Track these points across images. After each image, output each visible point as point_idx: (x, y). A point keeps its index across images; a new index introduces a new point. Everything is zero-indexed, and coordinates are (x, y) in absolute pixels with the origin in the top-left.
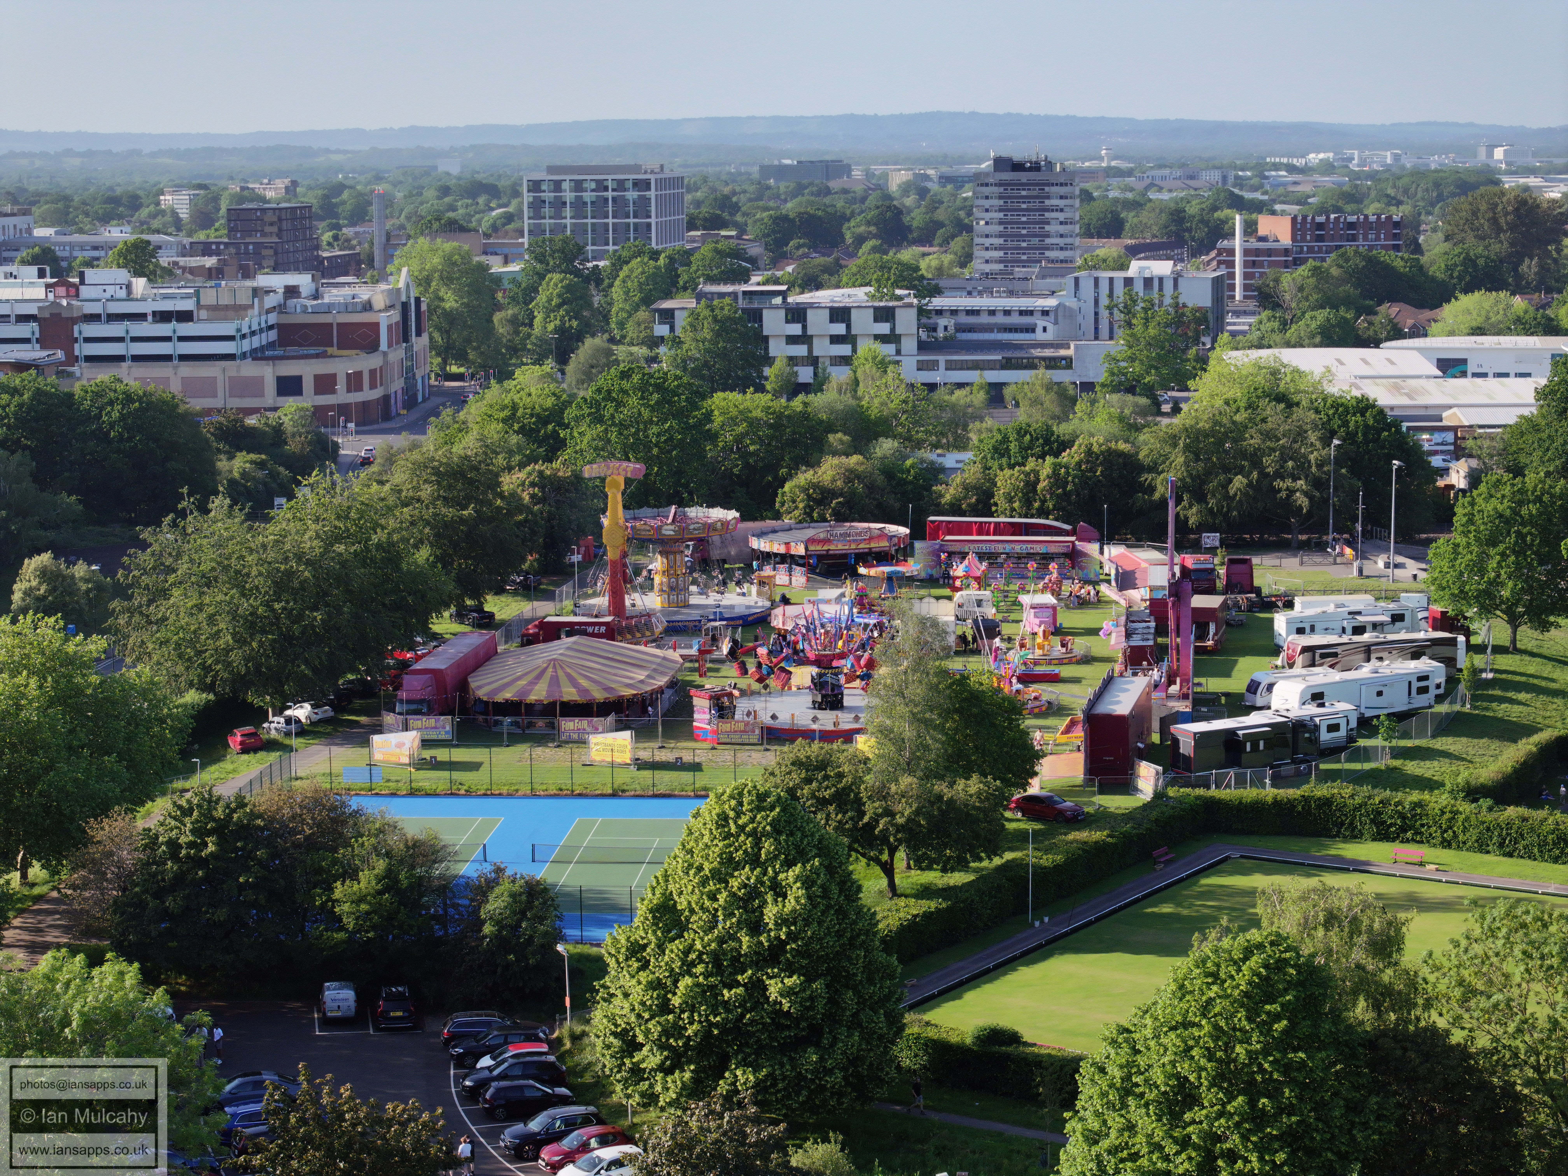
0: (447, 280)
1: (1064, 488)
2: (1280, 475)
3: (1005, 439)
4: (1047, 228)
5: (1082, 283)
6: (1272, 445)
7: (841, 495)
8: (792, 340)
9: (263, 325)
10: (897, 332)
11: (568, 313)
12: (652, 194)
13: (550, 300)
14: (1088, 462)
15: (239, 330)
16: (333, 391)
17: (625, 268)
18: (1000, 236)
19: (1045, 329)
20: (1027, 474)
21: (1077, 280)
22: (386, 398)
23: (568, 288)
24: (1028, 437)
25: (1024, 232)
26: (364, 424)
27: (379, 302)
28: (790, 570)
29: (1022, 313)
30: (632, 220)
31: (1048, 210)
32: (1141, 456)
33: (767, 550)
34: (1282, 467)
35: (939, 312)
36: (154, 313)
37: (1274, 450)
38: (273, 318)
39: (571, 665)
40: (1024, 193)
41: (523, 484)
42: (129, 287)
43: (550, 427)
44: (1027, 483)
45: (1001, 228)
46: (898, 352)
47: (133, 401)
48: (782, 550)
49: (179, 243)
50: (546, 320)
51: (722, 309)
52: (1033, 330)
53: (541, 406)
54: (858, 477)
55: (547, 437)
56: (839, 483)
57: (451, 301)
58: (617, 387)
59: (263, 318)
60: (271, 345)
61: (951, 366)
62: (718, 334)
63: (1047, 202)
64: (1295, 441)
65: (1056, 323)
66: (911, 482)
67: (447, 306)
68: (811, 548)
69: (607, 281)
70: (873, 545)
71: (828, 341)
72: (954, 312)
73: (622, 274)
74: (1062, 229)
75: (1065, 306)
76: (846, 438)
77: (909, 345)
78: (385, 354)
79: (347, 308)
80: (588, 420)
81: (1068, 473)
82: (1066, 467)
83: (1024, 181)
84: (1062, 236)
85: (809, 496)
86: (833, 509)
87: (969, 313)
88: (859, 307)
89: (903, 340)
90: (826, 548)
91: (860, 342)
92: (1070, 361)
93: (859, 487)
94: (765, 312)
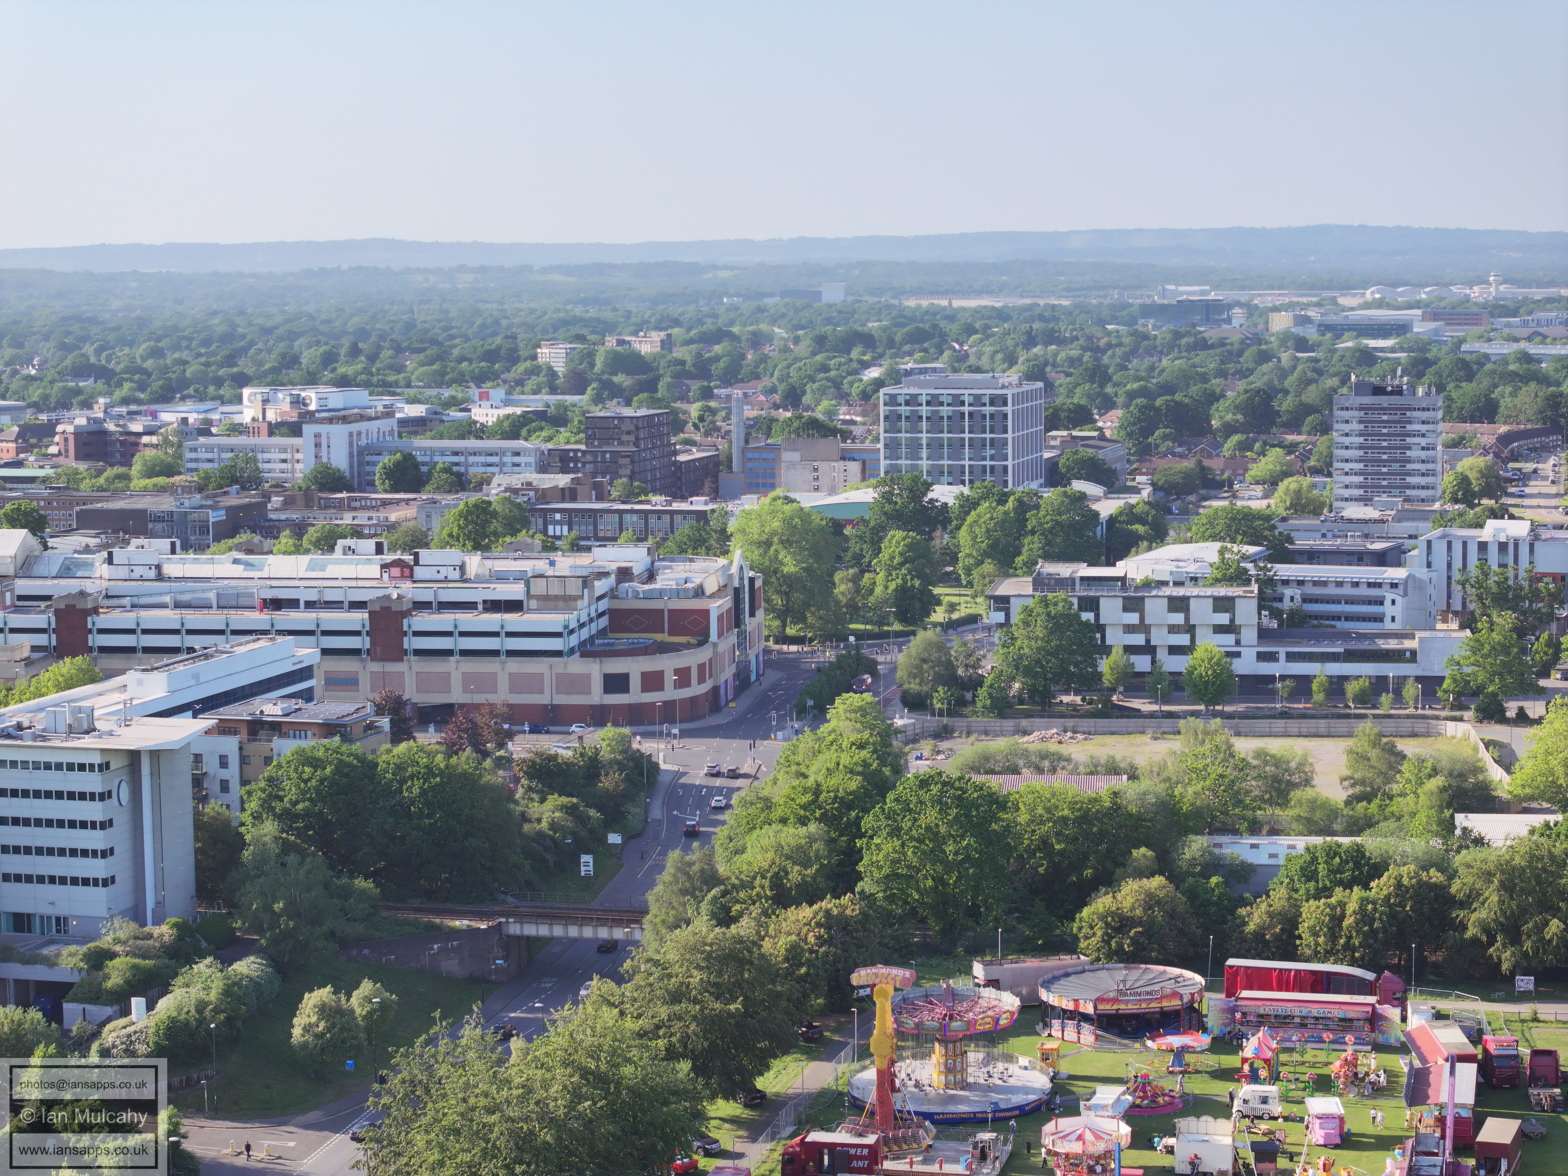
0: (786, 543)
1: (1371, 925)
4: (1409, 453)
5: (1434, 546)
7: (1140, 924)
8: (1129, 629)
9: (593, 614)
10: (1237, 622)
11: (910, 572)
12: (1009, 409)
13: (892, 558)
14: (1397, 895)
15: (566, 627)
16: (661, 688)
17: (973, 513)
18: (1360, 461)
19: (1393, 602)
20: (1333, 908)
21: (1429, 543)
22: (715, 690)
23: (910, 547)
24: (1337, 860)
25: (1385, 457)
26: (692, 719)
27: (711, 587)
28: (1079, 1027)
29: (1370, 585)
30: (988, 436)
31: (1409, 435)
32: (1453, 890)
33: (1056, 1004)
35: (1286, 583)
36: (485, 602)
38: (603, 605)
40: (1385, 418)
41: (809, 924)
42: (462, 567)
43: (853, 814)
44: (1333, 918)
45: (1361, 453)
46: (1238, 643)
48: (1071, 1006)
49: (538, 449)
50: (888, 578)
51: (1056, 604)
52: (1382, 603)
54: (1159, 903)
55: (849, 824)
56: (1138, 912)
57: (790, 566)
58: (914, 799)
59: (593, 608)
60: (602, 633)
61: (1292, 657)
62: (1051, 632)
63: (1409, 427)
65: (1405, 595)
66: (1215, 903)
67: (786, 570)
68: (1101, 1007)
69: (954, 523)
70: (1165, 1004)
71: (1166, 630)
72: (1301, 583)
73: (969, 519)
74: (1423, 454)
75: (1414, 578)
76: (1150, 853)
77: (1250, 635)
78: (715, 645)
79: (678, 594)
80: (885, 833)
81: (1375, 910)
82: (1374, 903)
83: (1385, 405)
84: (1423, 462)
85: (1107, 924)
86: (1132, 939)
87: (1315, 583)
88: (1198, 597)
89: (1243, 631)
90: (1115, 1007)
91: (1199, 632)
92: (1414, 653)
93: (1158, 914)
94: (1102, 600)
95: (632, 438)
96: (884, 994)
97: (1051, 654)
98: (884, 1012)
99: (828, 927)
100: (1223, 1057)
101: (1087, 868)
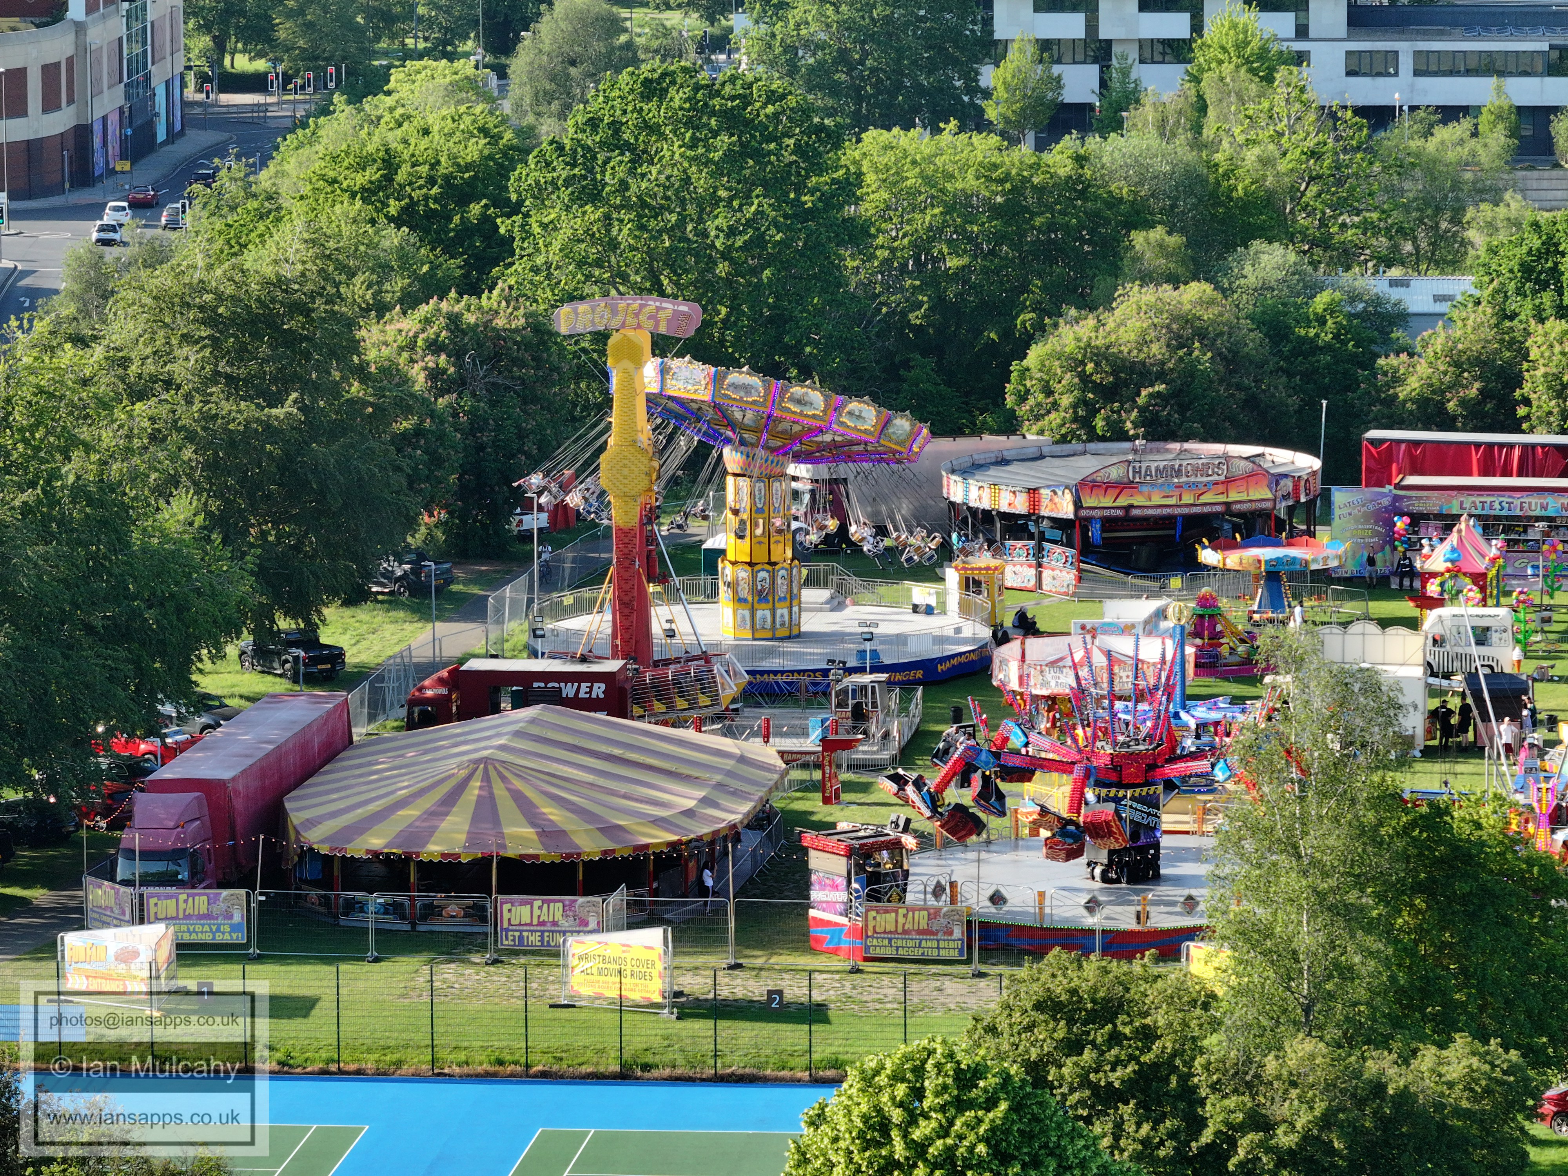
7: (1161, 376)
22: (81, 133)
28: (1039, 551)
33: (985, 504)
39: (522, 773)
41: (411, 346)
43: (475, 209)
46: (1302, 32)
48: (1021, 506)
53: (453, 157)
54: (1201, 334)
55: (467, 231)
56: (1157, 350)
58: (632, 119)
61: (1426, 65)
66: (1328, 347)
68: (1089, 501)
70: (1233, 496)
71: (1134, 5)
76: (1175, 240)
77: (1329, 14)
78: (79, 28)
80: (565, 194)
85: (1085, 378)
86: (1142, 410)
89: (1313, 5)
90: (1123, 501)
91: (1210, 8)
93: (1203, 358)
96: (632, 353)
97: (869, 40)
98: (631, 394)
99: (457, 355)
100: (1371, 604)
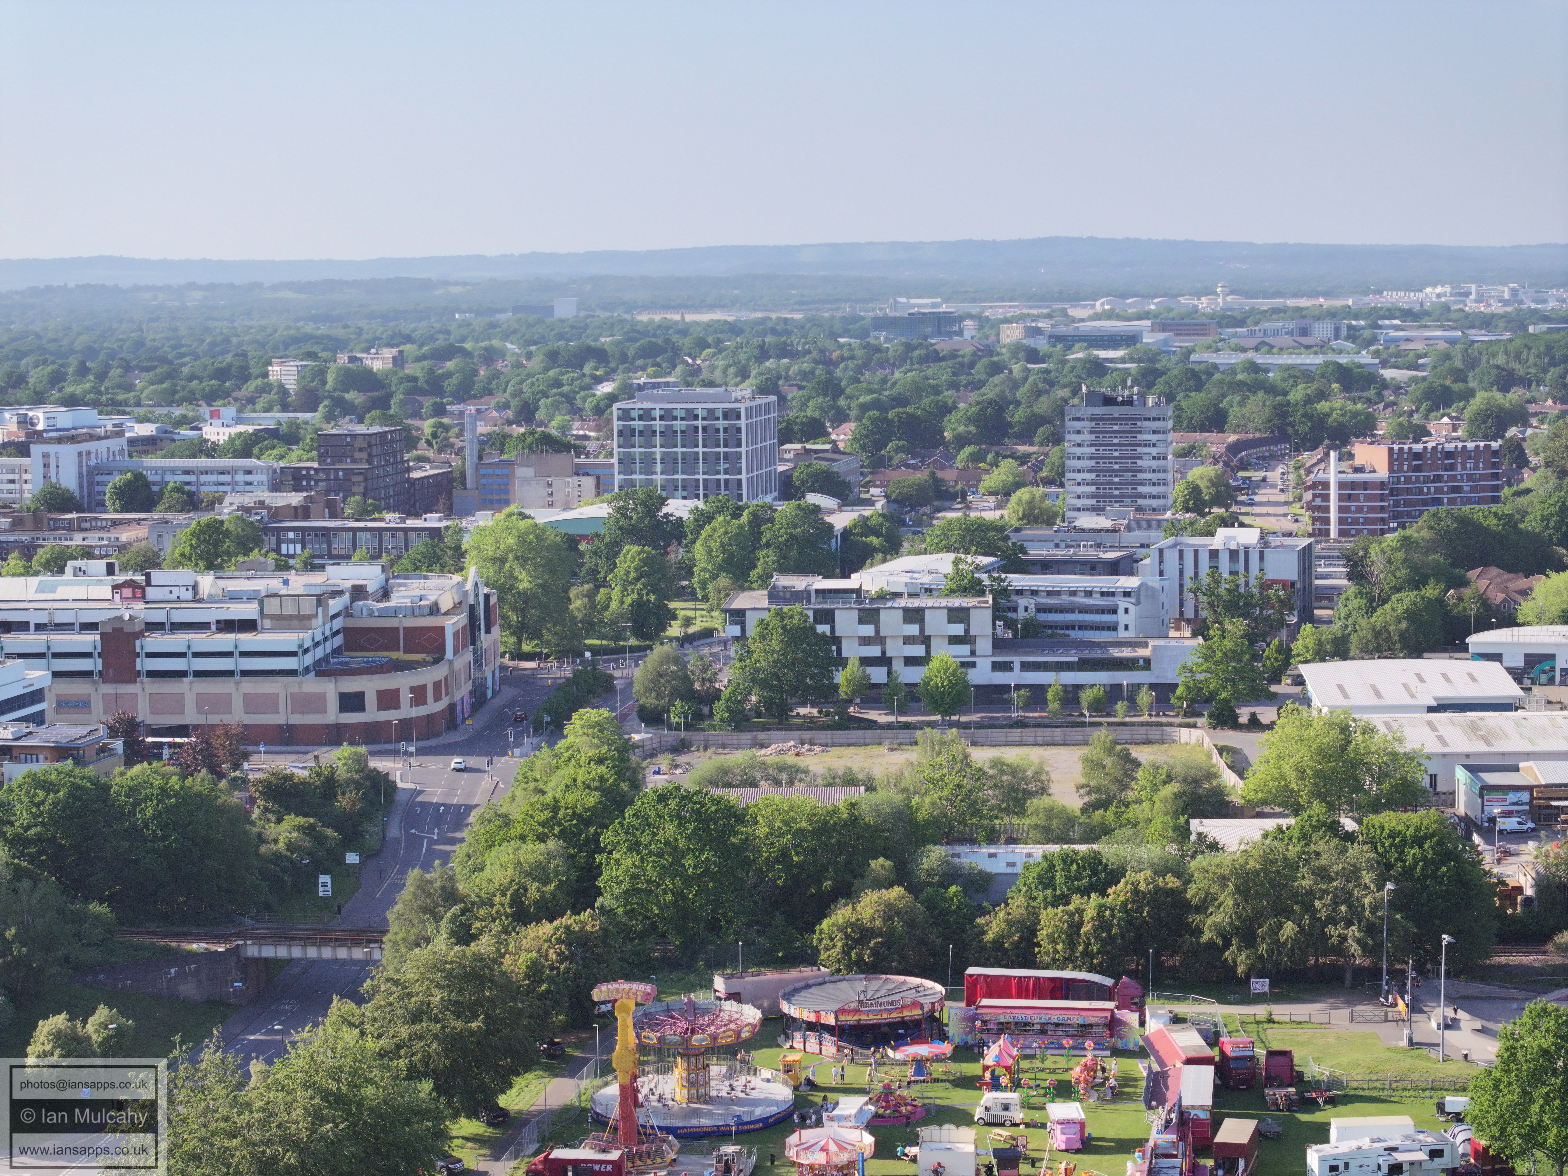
0: (521, 560)
1: (1109, 931)
2: (1332, 920)
3: (1051, 867)
4: (1140, 463)
5: (1167, 555)
6: (1324, 887)
7: (880, 935)
8: (865, 641)
9: (328, 633)
10: (972, 633)
11: (645, 586)
12: (742, 423)
13: (627, 573)
14: (1134, 901)
15: (300, 646)
16: (397, 706)
17: (708, 527)
18: (1092, 471)
19: (1126, 611)
20: (1071, 915)
21: (1161, 551)
22: (452, 707)
23: (646, 562)
24: (1075, 866)
25: (1116, 467)
26: (428, 737)
27: (446, 604)
28: (820, 1037)
29: (1103, 594)
30: (722, 449)
31: (1140, 445)
32: (1189, 895)
33: (797, 1016)
34: (1334, 910)
35: (1020, 593)
36: (218, 622)
37: (1326, 892)
38: (338, 624)
40: (1116, 428)
41: (549, 940)
42: (195, 587)
44: (1071, 925)
45: (1093, 463)
46: (973, 653)
47: (169, 797)
48: (812, 1018)
49: (270, 467)
50: (624, 593)
51: (791, 617)
52: (1115, 612)
54: (898, 913)
56: (878, 923)
57: (525, 582)
59: (328, 627)
60: (337, 652)
61: (1026, 667)
62: (787, 645)
63: (1140, 437)
64: (1349, 881)
65: (1138, 603)
66: (954, 912)
67: (521, 586)
68: (842, 1018)
69: (689, 537)
70: (906, 1013)
71: (901, 641)
72: (1035, 593)
73: (704, 534)
74: (1154, 464)
75: (1147, 586)
76: (888, 863)
77: (984, 646)
78: (451, 662)
79: (413, 611)
80: (624, 847)
81: (1113, 916)
82: (1112, 909)
83: (1116, 415)
84: (1154, 471)
85: (847, 935)
86: (872, 949)
87: (1050, 593)
88: (933, 608)
89: (978, 640)
90: (856, 1018)
91: (933, 642)
92: (1147, 661)
93: (898, 925)
94: (837, 613)
95: (365, 455)
96: (626, 1009)
97: (787, 667)
98: (625, 1027)
99: (569, 944)
100: (964, 1065)
101: (826, 879)
